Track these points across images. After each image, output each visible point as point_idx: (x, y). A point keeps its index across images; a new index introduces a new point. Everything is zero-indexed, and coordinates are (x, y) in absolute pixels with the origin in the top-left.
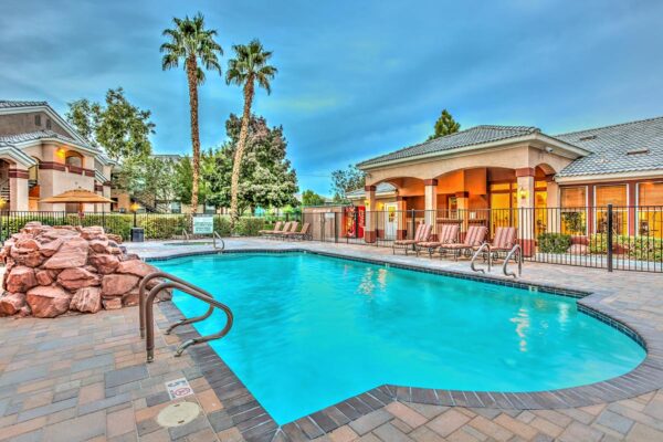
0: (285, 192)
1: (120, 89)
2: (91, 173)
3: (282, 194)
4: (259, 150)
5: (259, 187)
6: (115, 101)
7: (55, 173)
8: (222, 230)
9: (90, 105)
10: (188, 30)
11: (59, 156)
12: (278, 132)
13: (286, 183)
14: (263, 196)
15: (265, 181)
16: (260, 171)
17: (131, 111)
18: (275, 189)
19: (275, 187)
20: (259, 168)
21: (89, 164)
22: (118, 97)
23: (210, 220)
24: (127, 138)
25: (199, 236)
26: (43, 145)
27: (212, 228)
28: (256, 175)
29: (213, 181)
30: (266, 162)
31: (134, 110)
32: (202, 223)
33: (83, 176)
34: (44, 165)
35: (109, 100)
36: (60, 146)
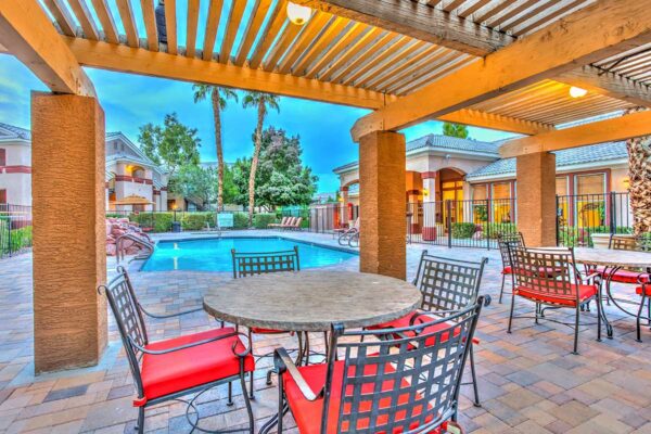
0: (296, 192)
1: (174, 114)
2: (149, 182)
3: (293, 194)
4: (275, 158)
5: (274, 188)
6: (171, 123)
7: (125, 184)
8: (240, 223)
9: (154, 127)
11: (127, 171)
12: (296, 142)
13: (297, 185)
14: (278, 196)
15: (279, 184)
16: (276, 176)
17: (183, 130)
18: (288, 191)
19: (287, 188)
20: (274, 173)
21: (148, 175)
22: (173, 120)
23: (230, 216)
24: (181, 151)
25: (223, 228)
26: (118, 163)
27: (232, 222)
28: (273, 179)
29: (241, 184)
30: (282, 168)
31: (185, 129)
32: (225, 219)
33: (144, 185)
34: (119, 178)
35: (167, 123)
36: (128, 163)
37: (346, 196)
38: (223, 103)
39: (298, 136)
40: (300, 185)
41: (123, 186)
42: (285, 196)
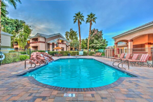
0: (101, 46)
1: (72, 28)
2: (65, 44)
3: (100, 46)
4: (95, 36)
5: (95, 45)
6: (71, 31)
7: (60, 44)
8: (85, 54)
9: (68, 32)
10: (77, 15)
11: (60, 42)
12: (101, 32)
13: (101, 44)
14: (96, 47)
15: (96, 43)
16: (95, 41)
17: (74, 32)
18: (99, 45)
19: (98, 45)
20: (95, 40)
21: (65, 42)
22: (72, 30)
23: (82, 52)
24: (74, 37)
25: (80, 55)
26: (58, 40)
27: (83, 54)
28: (94, 42)
29: (86, 44)
30: (97, 39)
32: (81, 53)
33: (64, 45)
34: (58, 43)
35: (70, 31)
36: (60, 40)
37: (116, 46)
38: (81, 23)
39: (102, 31)
40: (102, 43)
41: (59, 45)
42: (97, 47)
